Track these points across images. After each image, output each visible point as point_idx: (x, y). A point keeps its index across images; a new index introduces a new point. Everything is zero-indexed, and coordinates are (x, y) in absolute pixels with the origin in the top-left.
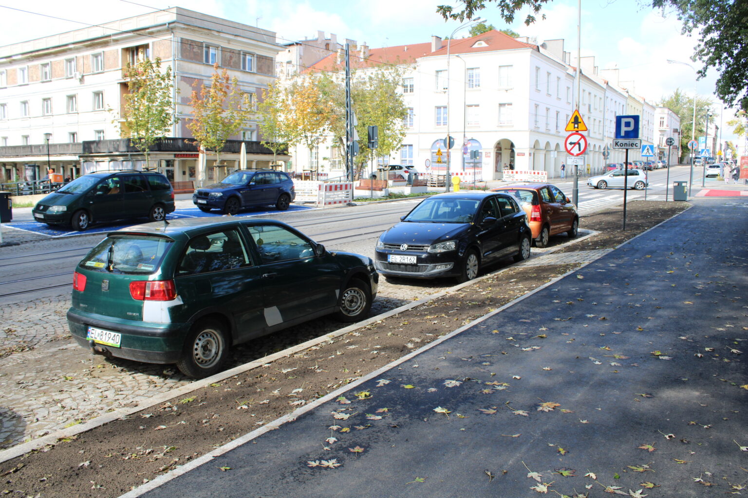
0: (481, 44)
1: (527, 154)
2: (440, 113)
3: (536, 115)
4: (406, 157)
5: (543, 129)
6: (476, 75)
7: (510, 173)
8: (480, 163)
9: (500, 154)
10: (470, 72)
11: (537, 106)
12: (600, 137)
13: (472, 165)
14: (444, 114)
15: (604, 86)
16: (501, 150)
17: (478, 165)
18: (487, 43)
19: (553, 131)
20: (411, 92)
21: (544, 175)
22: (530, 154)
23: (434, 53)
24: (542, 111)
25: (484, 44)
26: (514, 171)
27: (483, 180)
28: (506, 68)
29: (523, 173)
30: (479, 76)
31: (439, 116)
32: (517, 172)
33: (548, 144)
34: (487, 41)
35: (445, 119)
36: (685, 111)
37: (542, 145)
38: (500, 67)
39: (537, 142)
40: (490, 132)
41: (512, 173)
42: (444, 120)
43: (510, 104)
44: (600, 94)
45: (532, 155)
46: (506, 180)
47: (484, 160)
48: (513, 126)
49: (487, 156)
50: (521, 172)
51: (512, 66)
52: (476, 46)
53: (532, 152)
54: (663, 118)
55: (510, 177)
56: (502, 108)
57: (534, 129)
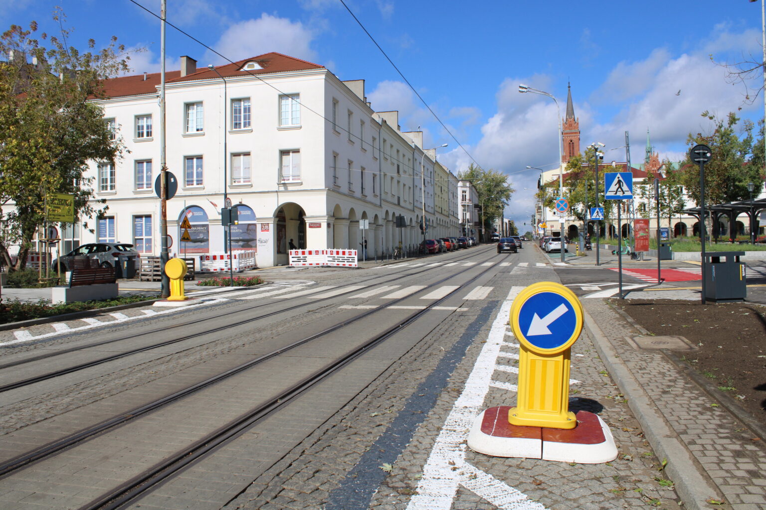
0: (253, 66)
1: (324, 225)
2: (192, 167)
3: (335, 168)
4: (141, 235)
5: (344, 189)
6: (245, 109)
7: (300, 255)
8: (254, 240)
9: (284, 227)
10: (236, 105)
11: (335, 156)
12: (411, 207)
13: (241, 243)
14: (197, 169)
16: (284, 221)
17: (250, 243)
18: (262, 66)
19: (358, 194)
20: (148, 135)
21: (353, 256)
22: (329, 225)
23: (183, 78)
24: (342, 163)
25: (257, 67)
26: (306, 251)
27: (259, 266)
28: (290, 99)
29: (320, 253)
30: (249, 111)
31: (190, 171)
32: (310, 253)
33: (352, 211)
34: (261, 63)
35: (200, 175)
37: (345, 213)
38: (281, 96)
39: (337, 207)
40: (268, 192)
41: (303, 253)
42: (197, 177)
43: (297, 151)
44: (408, 154)
45: (332, 226)
46: (294, 264)
47: (260, 235)
48: (301, 184)
49: (265, 228)
50: (317, 252)
51: (298, 96)
52: (246, 68)
53: (332, 223)
54: (465, 192)
55: (299, 260)
56: (284, 157)
57: (333, 187)
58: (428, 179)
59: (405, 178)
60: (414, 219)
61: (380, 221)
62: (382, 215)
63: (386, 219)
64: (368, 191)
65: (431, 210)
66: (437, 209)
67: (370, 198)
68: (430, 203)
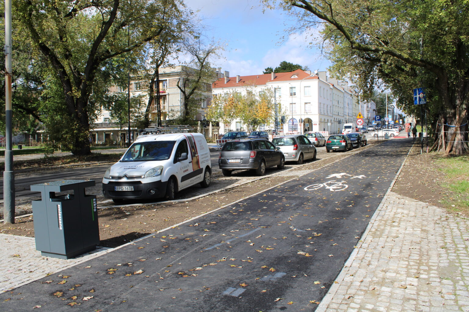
1: (318, 124)
3: (320, 107)
5: (323, 113)
8: (297, 128)
10: (291, 89)
11: (320, 103)
12: (343, 115)
15: (343, 91)
19: (326, 114)
23: (273, 80)
24: (322, 105)
25: (296, 77)
28: (307, 88)
30: (295, 91)
33: (325, 119)
34: (297, 75)
36: (378, 99)
37: (323, 121)
38: (305, 87)
39: (321, 119)
43: (310, 103)
44: (342, 95)
45: (320, 125)
47: (299, 127)
48: (311, 112)
51: (310, 86)
52: (293, 77)
53: (320, 123)
54: (368, 104)
56: (306, 105)
57: (320, 113)
58: (350, 103)
59: (341, 105)
60: (344, 120)
61: (332, 122)
62: (333, 119)
63: (334, 121)
64: (329, 112)
65: (351, 115)
66: (354, 114)
67: (330, 114)
68: (350, 112)
